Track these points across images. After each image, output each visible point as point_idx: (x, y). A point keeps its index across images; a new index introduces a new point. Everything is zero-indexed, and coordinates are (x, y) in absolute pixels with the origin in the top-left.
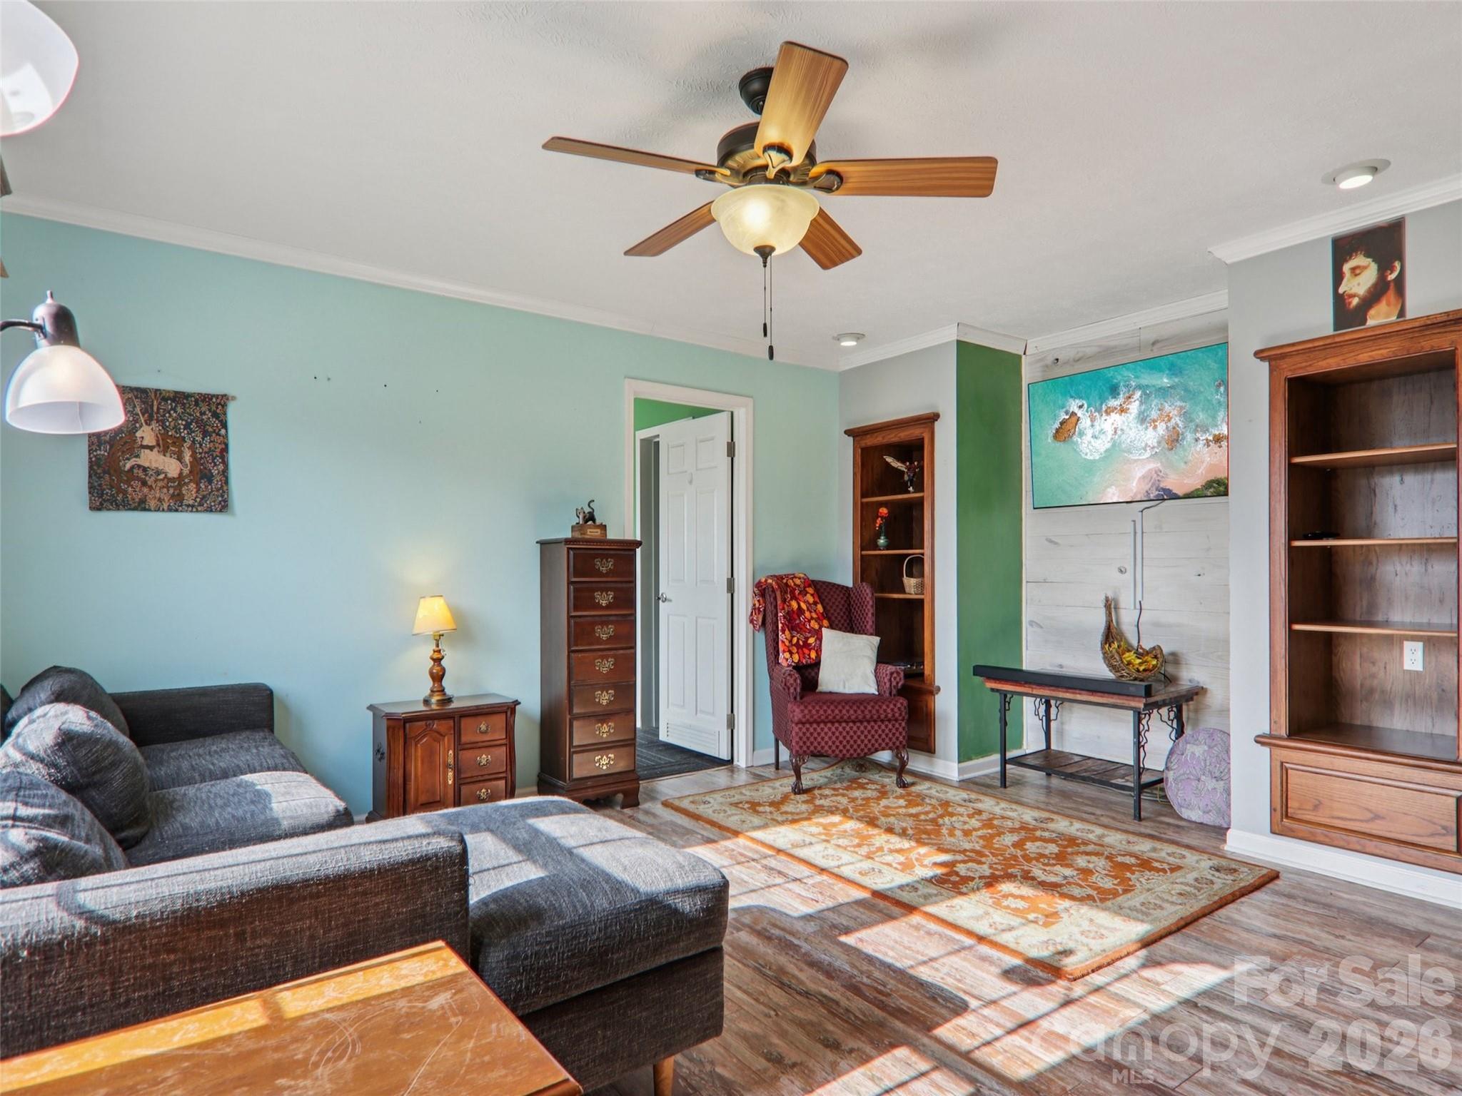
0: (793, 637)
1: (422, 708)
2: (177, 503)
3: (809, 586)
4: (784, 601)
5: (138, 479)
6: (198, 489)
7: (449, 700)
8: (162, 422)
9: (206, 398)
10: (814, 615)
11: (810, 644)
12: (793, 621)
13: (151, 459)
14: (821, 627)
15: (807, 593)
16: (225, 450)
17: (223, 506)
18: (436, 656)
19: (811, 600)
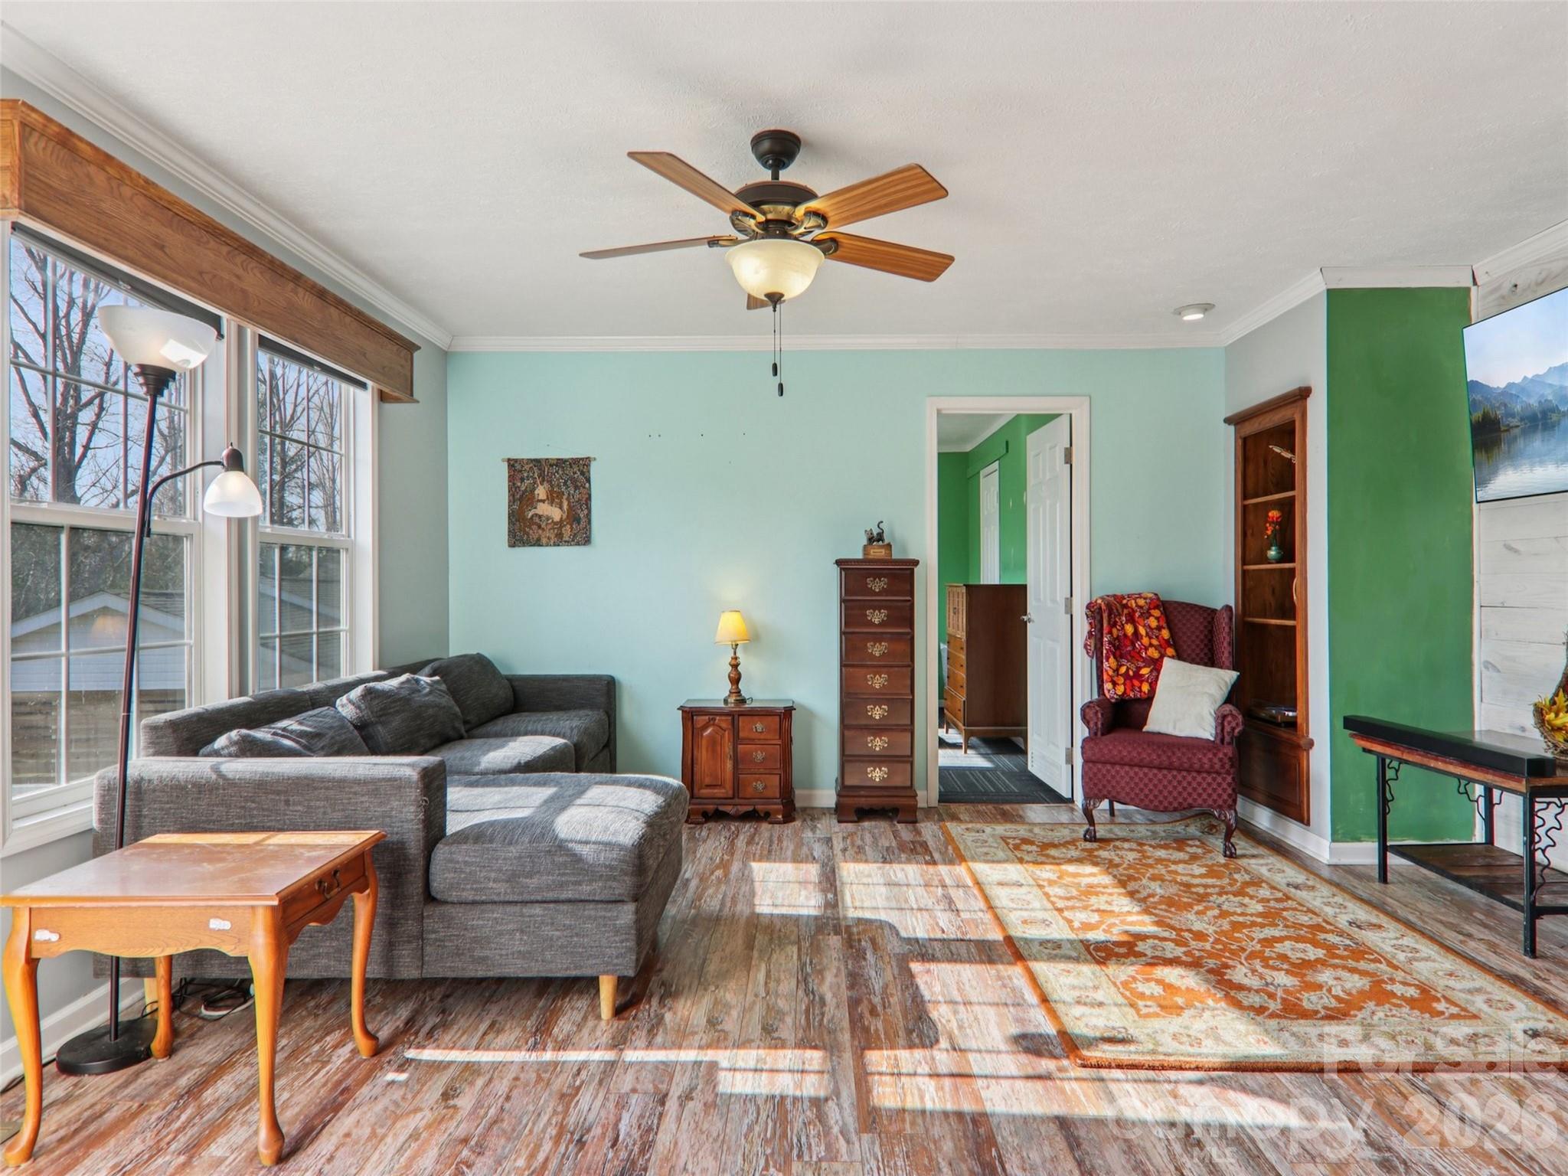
0: (1120, 666)
1: (722, 705)
2: (559, 540)
3: (1156, 607)
4: (1113, 625)
5: (536, 524)
6: (572, 528)
7: (743, 701)
8: (550, 482)
9: (576, 461)
10: (1155, 642)
11: (1143, 675)
12: (1123, 648)
13: (544, 509)
14: (1162, 657)
15: (1151, 615)
16: (589, 498)
17: (587, 541)
18: (734, 662)
19: (1153, 623)
